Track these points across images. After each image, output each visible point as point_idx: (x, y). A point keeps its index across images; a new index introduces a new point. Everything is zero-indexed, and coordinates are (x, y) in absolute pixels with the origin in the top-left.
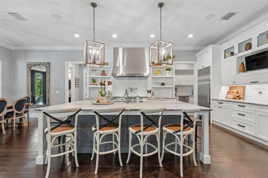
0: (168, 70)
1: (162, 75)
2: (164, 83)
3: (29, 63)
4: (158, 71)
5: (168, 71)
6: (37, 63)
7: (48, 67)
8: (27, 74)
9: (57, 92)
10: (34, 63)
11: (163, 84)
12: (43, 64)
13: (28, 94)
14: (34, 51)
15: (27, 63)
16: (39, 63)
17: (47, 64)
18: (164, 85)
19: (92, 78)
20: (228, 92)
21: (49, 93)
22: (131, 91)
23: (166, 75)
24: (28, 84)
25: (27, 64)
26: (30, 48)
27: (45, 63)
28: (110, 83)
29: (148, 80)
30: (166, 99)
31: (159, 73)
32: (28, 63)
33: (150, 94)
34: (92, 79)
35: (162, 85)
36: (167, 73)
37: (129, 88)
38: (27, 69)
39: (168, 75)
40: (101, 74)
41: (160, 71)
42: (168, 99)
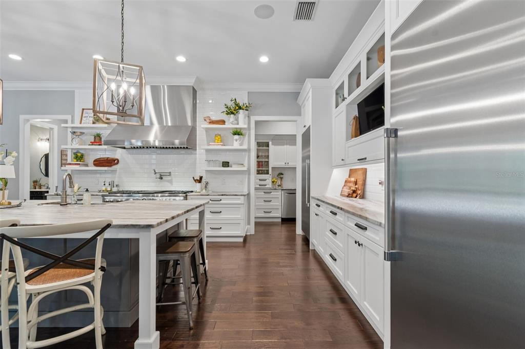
0: (236, 134)
1: (222, 145)
2: (228, 163)
4: (216, 135)
5: (236, 137)
11: (226, 164)
18: (228, 166)
19: (75, 151)
20: (346, 181)
22: (161, 178)
23: (233, 145)
28: (116, 161)
29: (197, 156)
30: (222, 195)
31: (216, 141)
33: (198, 185)
34: (74, 153)
35: (223, 166)
36: (235, 141)
37: (155, 171)
39: (236, 145)
40: (91, 142)
41: (220, 135)
42: (227, 195)
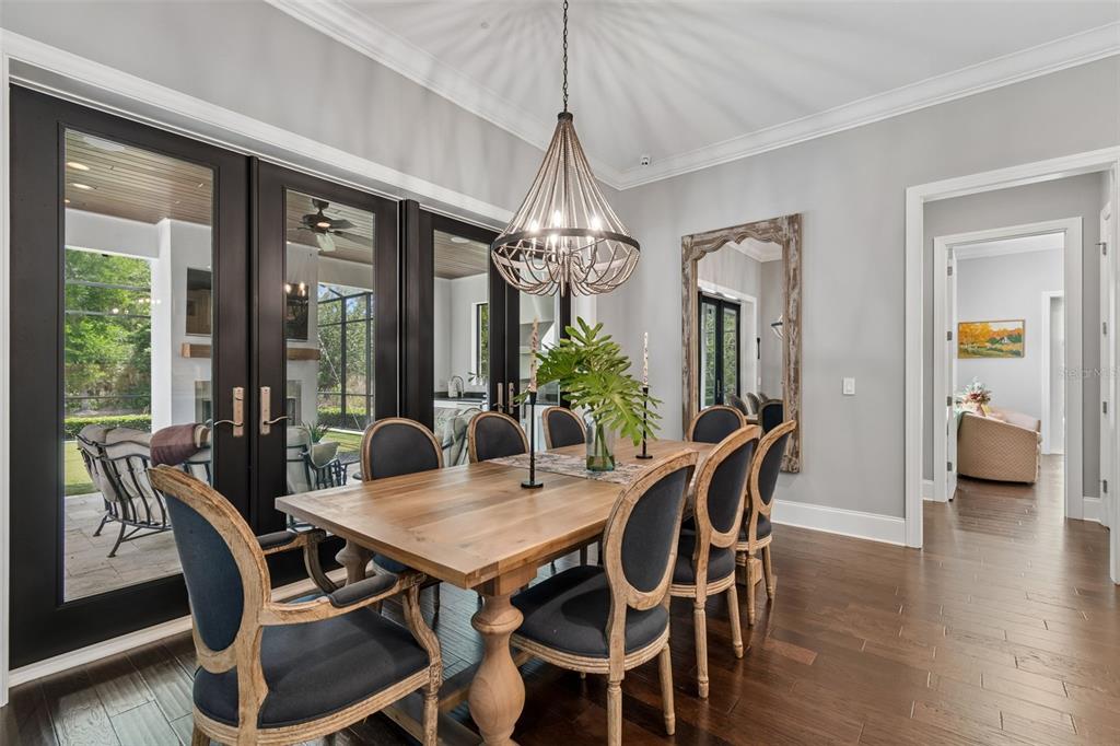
3: (692, 236)
6: (732, 228)
7: (792, 244)
8: (685, 293)
9: (850, 386)
10: (717, 234)
12: (765, 231)
13: (686, 391)
14: (715, 172)
15: (682, 238)
16: (741, 230)
17: (785, 226)
21: (797, 388)
24: (688, 345)
25: (683, 245)
26: (701, 160)
27: (774, 221)
32: (689, 240)
38: (683, 269)
